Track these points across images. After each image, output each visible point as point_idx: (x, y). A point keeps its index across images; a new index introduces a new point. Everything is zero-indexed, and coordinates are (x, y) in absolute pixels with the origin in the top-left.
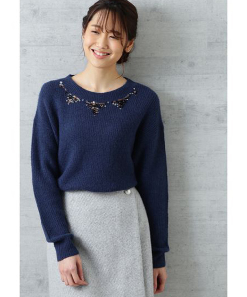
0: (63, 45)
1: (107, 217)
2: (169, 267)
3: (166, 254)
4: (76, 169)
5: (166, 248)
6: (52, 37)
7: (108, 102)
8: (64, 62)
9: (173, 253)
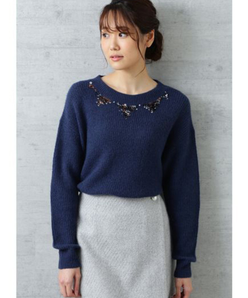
0: (88, 48)
1: (133, 223)
2: (195, 277)
3: (192, 263)
4: (105, 173)
5: (192, 257)
6: (76, 39)
7: (140, 105)
8: (89, 65)
9: (199, 263)
